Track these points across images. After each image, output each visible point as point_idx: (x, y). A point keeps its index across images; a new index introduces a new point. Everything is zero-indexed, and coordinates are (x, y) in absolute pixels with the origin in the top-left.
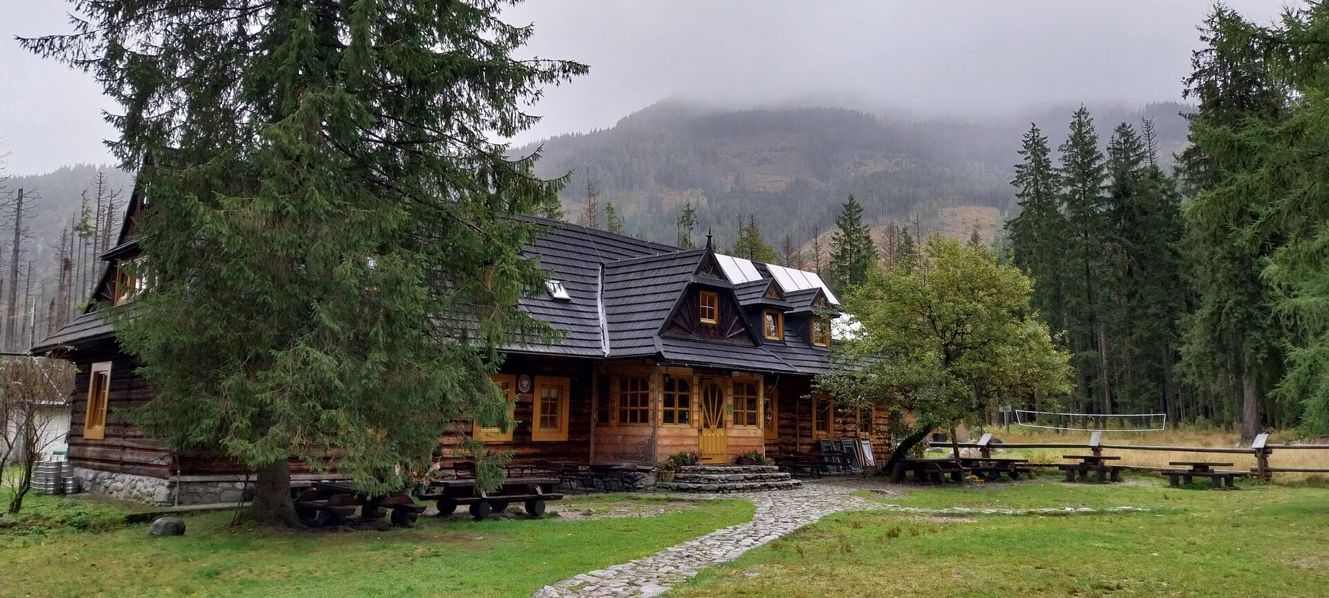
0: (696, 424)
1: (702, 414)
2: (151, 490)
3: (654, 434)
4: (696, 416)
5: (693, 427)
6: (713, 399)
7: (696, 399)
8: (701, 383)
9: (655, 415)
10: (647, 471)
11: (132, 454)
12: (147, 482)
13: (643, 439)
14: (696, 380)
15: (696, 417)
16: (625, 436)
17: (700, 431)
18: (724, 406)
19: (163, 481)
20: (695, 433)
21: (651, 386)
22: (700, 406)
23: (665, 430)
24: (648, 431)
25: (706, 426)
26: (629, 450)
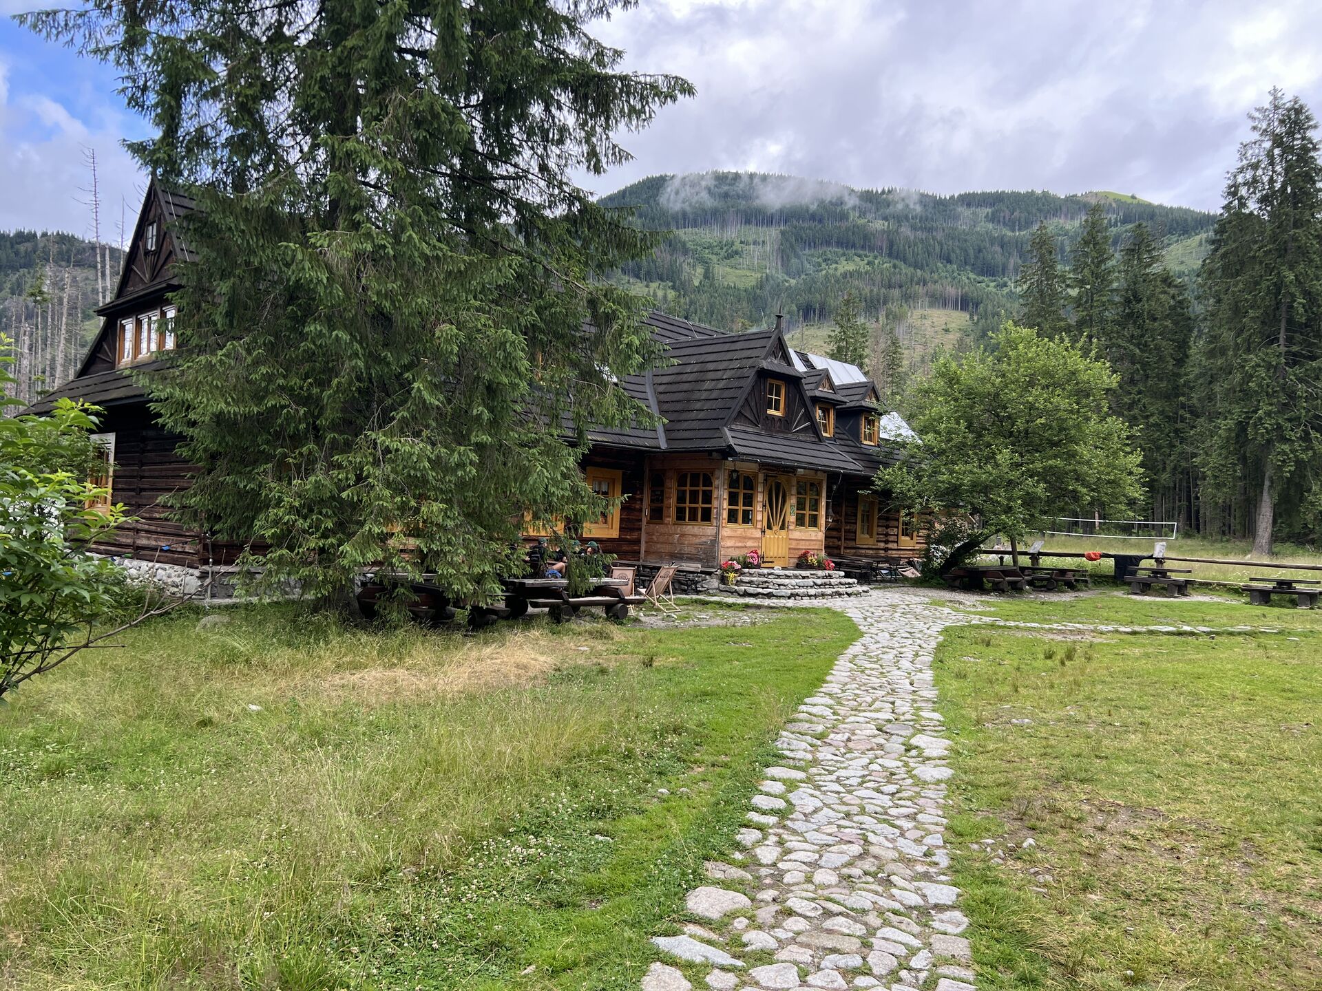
0: (759, 526)
1: (765, 514)
2: (177, 580)
3: (717, 533)
4: (760, 515)
5: (756, 528)
6: (776, 497)
7: (760, 498)
8: (765, 480)
9: (719, 514)
10: (710, 574)
11: (149, 538)
12: (171, 571)
13: (704, 539)
14: (761, 478)
15: (759, 517)
16: (682, 535)
17: (763, 532)
18: (787, 506)
19: (191, 571)
20: (758, 534)
21: (716, 483)
22: (764, 506)
23: (728, 530)
24: (709, 530)
25: (769, 527)
26: (686, 550)
